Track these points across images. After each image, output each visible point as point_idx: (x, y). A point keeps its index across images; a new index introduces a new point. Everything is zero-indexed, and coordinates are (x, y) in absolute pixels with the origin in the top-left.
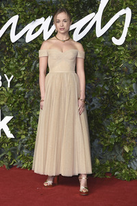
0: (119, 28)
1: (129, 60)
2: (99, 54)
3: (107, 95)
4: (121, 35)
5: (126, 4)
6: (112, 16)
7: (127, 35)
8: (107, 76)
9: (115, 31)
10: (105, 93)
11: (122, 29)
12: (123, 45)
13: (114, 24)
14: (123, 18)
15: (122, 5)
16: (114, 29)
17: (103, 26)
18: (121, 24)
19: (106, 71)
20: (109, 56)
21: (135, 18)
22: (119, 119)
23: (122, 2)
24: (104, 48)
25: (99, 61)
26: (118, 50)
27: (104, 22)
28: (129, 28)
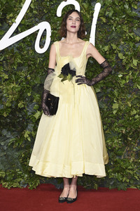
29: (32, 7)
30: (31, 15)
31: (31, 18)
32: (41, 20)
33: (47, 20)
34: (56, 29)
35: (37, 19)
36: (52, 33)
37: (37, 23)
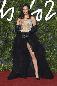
0: (10, 15)
1: (13, 27)
2: (2, 25)
3: (5, 40)
4: (10, 17)
5: (12, 6)
6: (7, 10)
7: (13, 17)
8: (5, 33)
9: (8, 16)
10: (5, 39)
11: (11, 15)
12: (11, 21)
13: (8, 13)
14: (11, 11)
15: (11, 6)
16: (8, 15)
17: (3, 14)
18: (10, 13)
19: (5, 31)
20: (6, 25)
21: (15, 11)
22: (10, 49)
23: (11, 5)
24: (4, 22)
25: (2, 27)
26: (9, 23)
27: (4, 13)
28: (13, 15)
29: (35, 3)
30: (35, 6)
31: (35, 7)
32: (39, 8)
33: (41, 8)
34: (44, 12)
35: (37, 8)
36: (43, 13)
37: (37, 9)
